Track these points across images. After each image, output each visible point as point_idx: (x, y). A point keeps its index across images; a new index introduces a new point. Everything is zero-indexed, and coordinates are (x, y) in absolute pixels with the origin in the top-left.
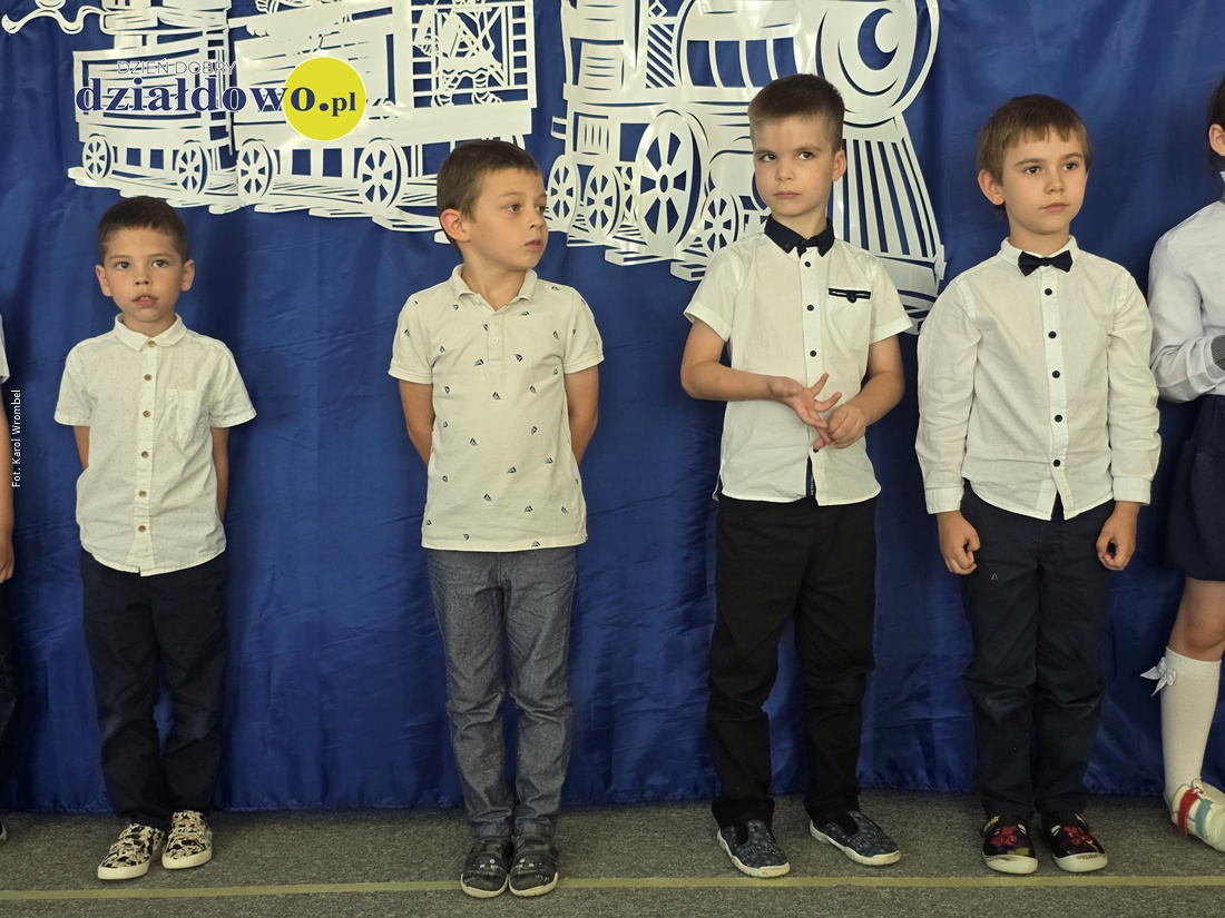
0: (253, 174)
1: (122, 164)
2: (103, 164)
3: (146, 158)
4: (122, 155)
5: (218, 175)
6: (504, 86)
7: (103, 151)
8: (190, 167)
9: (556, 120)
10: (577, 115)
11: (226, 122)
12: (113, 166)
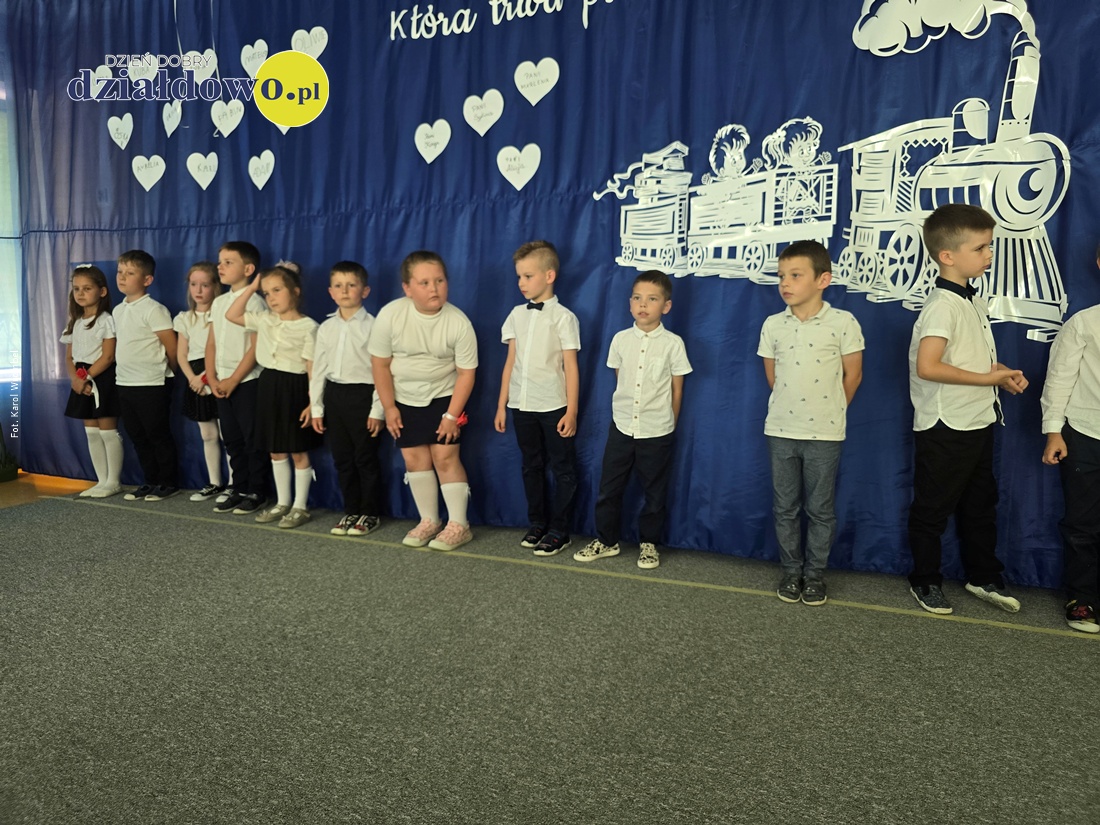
0: (695, 259)
1: (638, 255)
2: (631, 256)
3: (649, 253)
4: (639, 252)
5: (679, 259)
6: (819, 214)
7: (631, 250)
8: (668, 256)
9: (846, 229)
10: (857, 227)
11: (684, 235)
12: (635, 257)
